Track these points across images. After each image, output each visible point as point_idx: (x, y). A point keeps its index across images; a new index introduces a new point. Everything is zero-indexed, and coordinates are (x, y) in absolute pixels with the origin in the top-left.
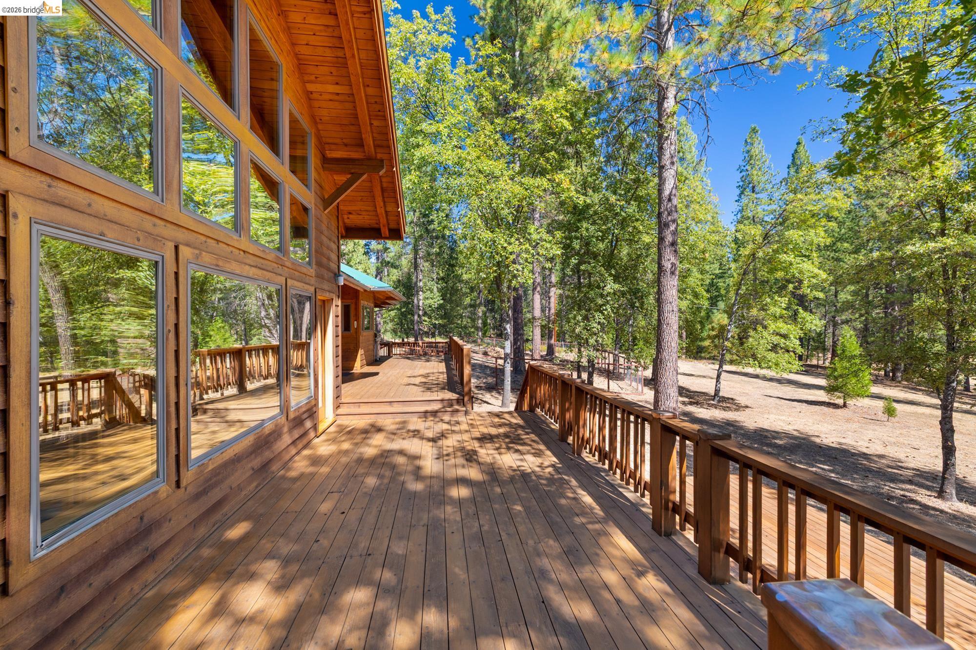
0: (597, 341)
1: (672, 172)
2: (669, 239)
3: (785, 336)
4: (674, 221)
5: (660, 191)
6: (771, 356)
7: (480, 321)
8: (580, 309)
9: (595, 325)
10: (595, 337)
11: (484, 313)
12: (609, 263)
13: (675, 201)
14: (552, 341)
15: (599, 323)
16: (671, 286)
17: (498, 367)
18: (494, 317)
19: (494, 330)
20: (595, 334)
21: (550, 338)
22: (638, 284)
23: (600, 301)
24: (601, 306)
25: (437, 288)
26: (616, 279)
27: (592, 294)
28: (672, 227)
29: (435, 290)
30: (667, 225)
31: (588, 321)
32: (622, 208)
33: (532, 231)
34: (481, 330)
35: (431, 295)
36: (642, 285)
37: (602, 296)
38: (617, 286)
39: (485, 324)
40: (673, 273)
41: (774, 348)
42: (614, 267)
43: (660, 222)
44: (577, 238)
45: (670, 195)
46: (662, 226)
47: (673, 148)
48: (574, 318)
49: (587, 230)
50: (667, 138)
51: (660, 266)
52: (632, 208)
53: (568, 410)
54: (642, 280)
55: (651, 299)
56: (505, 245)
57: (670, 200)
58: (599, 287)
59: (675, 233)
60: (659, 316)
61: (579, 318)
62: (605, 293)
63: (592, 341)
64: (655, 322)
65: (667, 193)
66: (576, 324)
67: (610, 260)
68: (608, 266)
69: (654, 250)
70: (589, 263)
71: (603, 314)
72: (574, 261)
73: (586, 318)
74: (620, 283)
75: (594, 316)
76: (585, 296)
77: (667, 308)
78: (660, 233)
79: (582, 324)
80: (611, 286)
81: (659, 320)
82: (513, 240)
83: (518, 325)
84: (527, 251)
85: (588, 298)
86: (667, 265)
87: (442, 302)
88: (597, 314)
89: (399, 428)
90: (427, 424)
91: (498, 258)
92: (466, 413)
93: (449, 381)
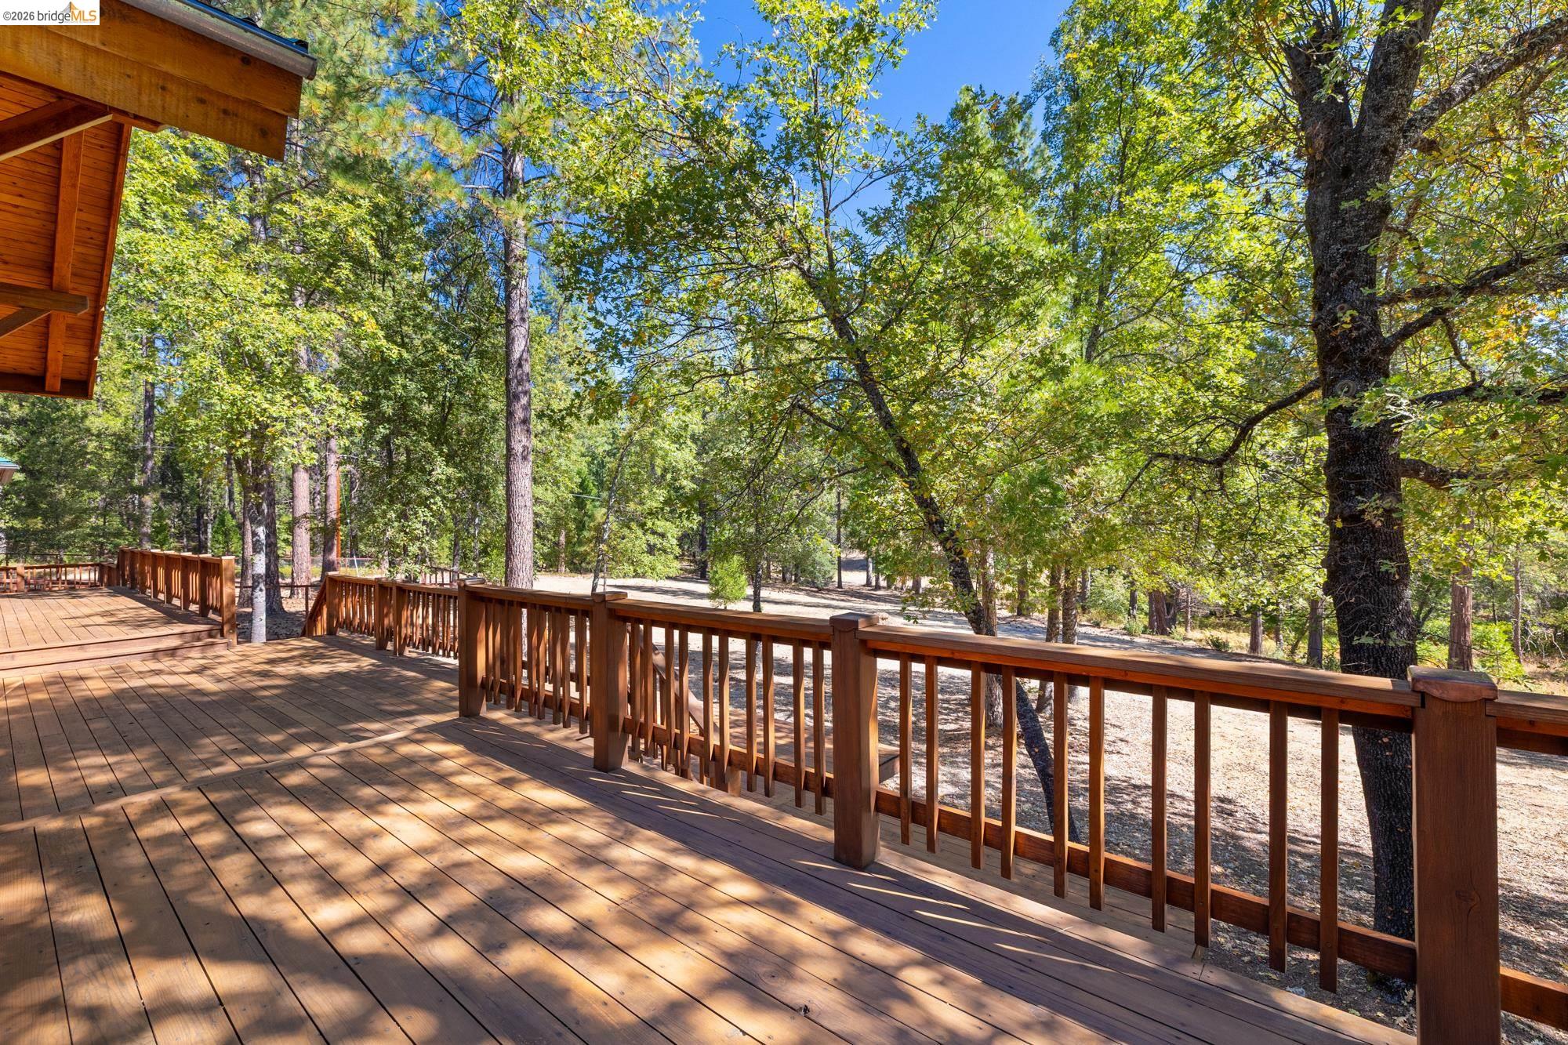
0: (420, 549)
1: (523, 331)
2: (520, 414)
3: (663, 536)
4: (526, 393)
5: (508, 354)
6: (647, 559)
8: (392, 502)
9: (419, 526)
10: (418, 544)
12: (439, 436)
13: (527, 368)
14: (333, 556)
15: (424, 523)
16: (523, 472)
20: (418, 539)
21: (328, 549)
22: (482, 469)
23: (425, 491)
24: (427, 498)
26: (449, 459)
27: (412, 480)
28: (524, 400)
30: (517, 397)
31: (406, 518)
32: (456, 364)
33: (311, 385)
36: (488, 470)
37: (428, 484)
38: (450, 470)
40: (525, 458)
41: (651, 549)
42: (446, 442)
43: (508, 391)
44: (389, 399)
45: (520, 359)
46: (511, 398)
47: (523, 300)
48: (384, 515)
49: (404, 387)
50: (516, 287)
51: (509, 449)
52: (471, 365)
53: (387, 615)
54: (488, 463)
55: (500, 490)
56: (265, 405)
57: (520, 366)
58: (423, 470)
59: (527, 408)
60: (509, 512)
61: (392, 515)
62: (433, 480)
63: (413, 549)
64: (505, 520)
65: (516, 355)
66: (386, 524)
67: (439, 431)
68: (439, 439)
69: (502, 423)
70: (407, 435)
71: (431, 510)
72: (382, 430)
73: (403, 516)
74: (456, 466)
75: (416, 513)
76: (401, 482)
77: (518, 502)
78: (509, 405)
79: (396, 524)
80: (441, 470)
81: (509, 518)
82: (278, 398)
84: (305, 416)
85: (406, 486)
86: (518, 448)
88: (421, 511)
89: (119, 673)
90: (166, 663)
91: (250, 424)
92: (228, 646)
93: (171, 616)
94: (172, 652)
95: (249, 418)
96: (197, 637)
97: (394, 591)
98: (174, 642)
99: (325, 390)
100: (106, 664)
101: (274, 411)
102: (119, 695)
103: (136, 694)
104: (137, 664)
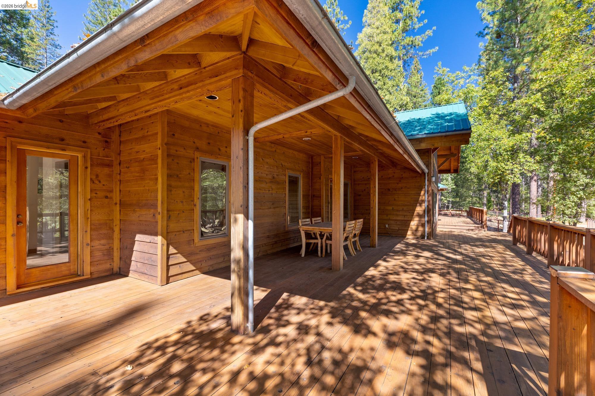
7: (485, 199)
11: (489, 194)
17: (500, 228)
18: (497, 197)
19: (497, 206)
25: (451, 178)
29: (450, 179)
31: (565, 200)
34: (486, 205)
35: (447, 183)
39: (489, 201)
56: (504, 166)
83: (516, 202)
87: (454, 187)
89: (461, 232)
90: (471, 232)
91: (500, 172)
92: (485, 231)
93: (475, 223)
94: (472, 230)
95: (499, 171)
96: (478, 227)
97: (549, 227)
98: (473, 228)
99: (525, 158)
100: (459, 230)
101: (507, 168)
102: (459, 235)
103: (462, 235)
104: (465, 231)
